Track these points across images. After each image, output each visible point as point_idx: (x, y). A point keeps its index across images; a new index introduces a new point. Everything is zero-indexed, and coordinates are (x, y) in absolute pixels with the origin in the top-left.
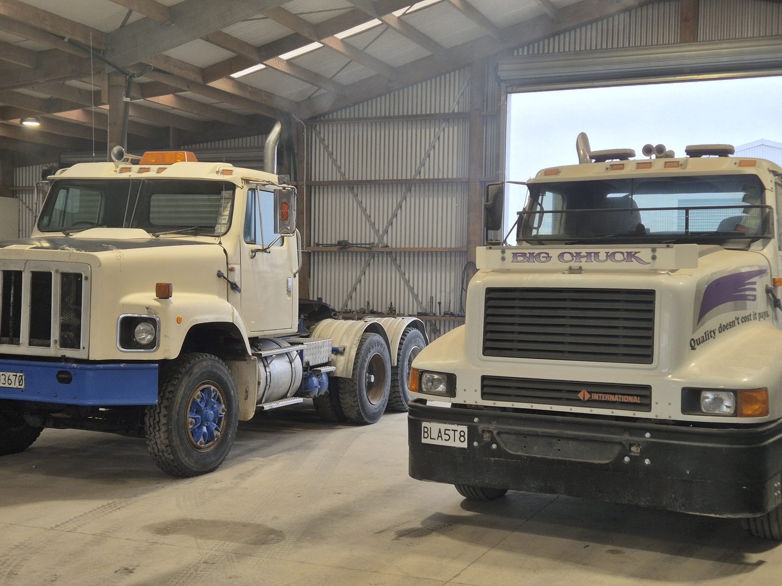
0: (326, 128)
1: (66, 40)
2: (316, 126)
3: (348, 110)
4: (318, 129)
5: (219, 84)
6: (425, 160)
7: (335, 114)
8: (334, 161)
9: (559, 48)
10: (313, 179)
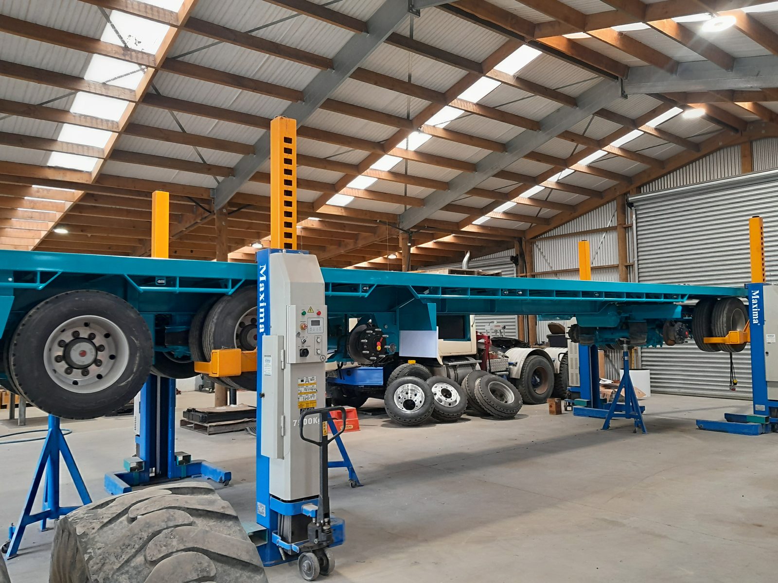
0: (541, 243)
1: (378, 221)
2: (536, 242)
3: (550, 232)
4: (537, 244)
5: (466, 229)
6: (595, 256)
7: (543, 236)
8: (546, 260)
9: (658, 188)
10: (536, 272)
